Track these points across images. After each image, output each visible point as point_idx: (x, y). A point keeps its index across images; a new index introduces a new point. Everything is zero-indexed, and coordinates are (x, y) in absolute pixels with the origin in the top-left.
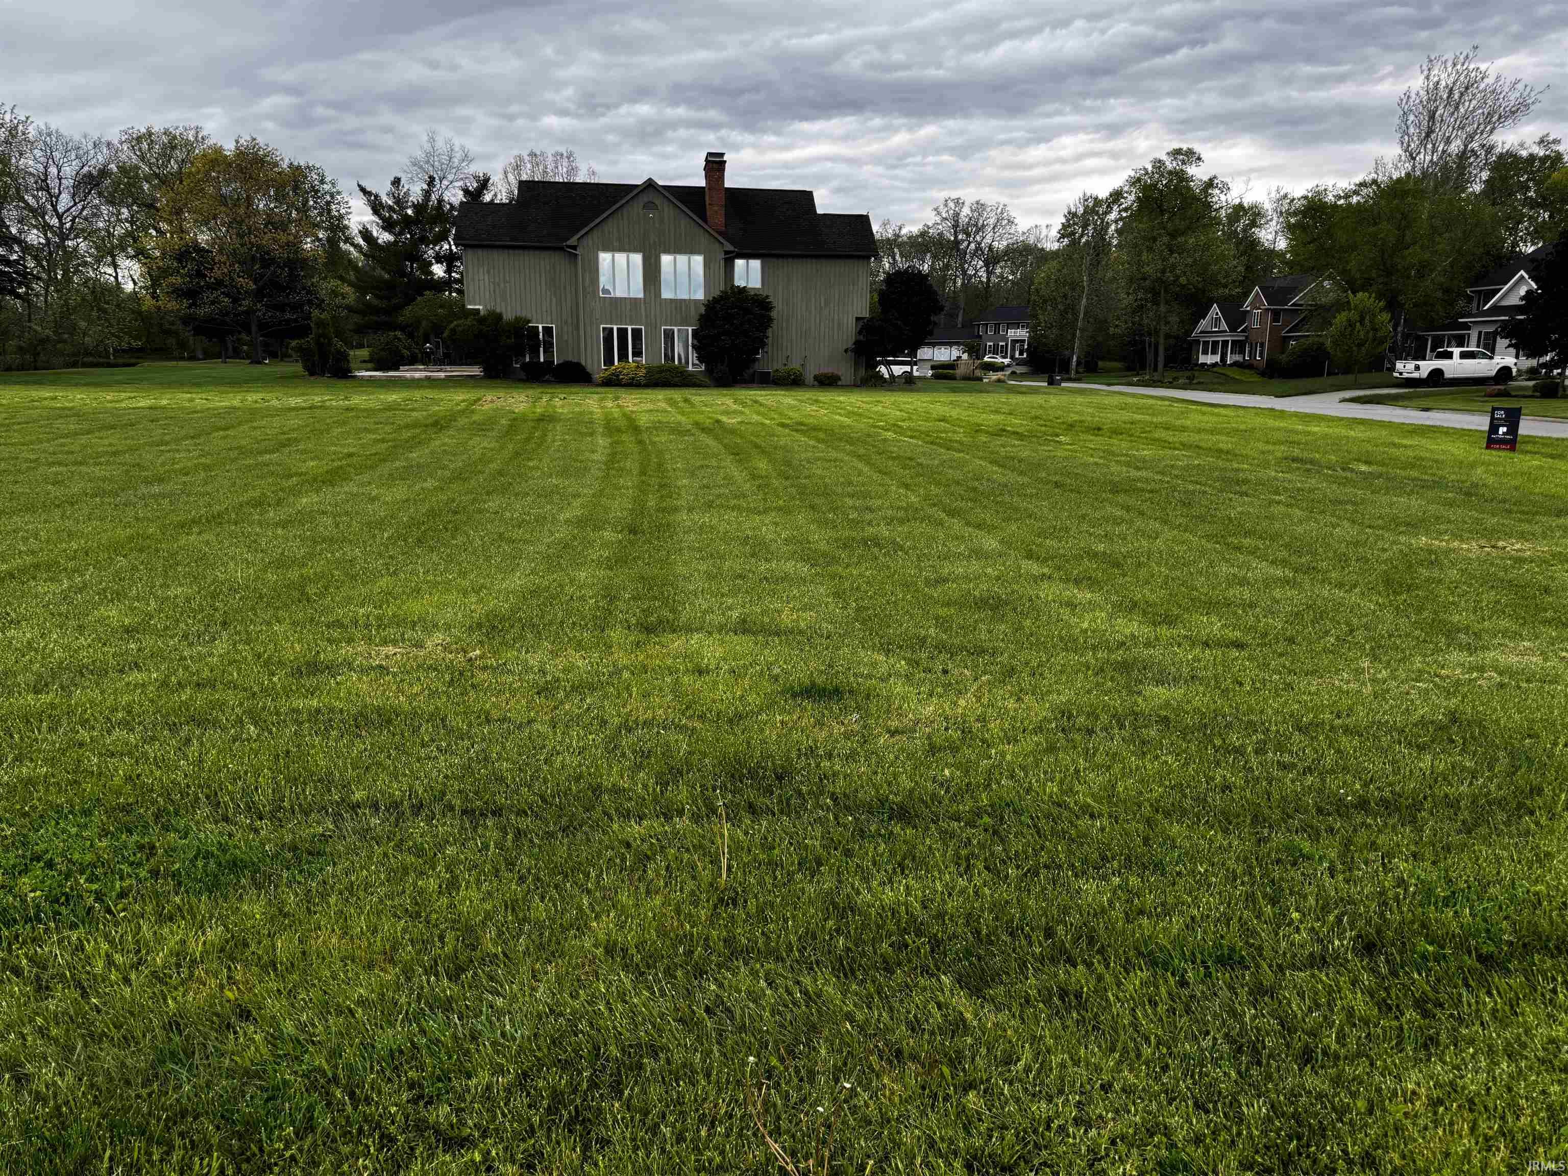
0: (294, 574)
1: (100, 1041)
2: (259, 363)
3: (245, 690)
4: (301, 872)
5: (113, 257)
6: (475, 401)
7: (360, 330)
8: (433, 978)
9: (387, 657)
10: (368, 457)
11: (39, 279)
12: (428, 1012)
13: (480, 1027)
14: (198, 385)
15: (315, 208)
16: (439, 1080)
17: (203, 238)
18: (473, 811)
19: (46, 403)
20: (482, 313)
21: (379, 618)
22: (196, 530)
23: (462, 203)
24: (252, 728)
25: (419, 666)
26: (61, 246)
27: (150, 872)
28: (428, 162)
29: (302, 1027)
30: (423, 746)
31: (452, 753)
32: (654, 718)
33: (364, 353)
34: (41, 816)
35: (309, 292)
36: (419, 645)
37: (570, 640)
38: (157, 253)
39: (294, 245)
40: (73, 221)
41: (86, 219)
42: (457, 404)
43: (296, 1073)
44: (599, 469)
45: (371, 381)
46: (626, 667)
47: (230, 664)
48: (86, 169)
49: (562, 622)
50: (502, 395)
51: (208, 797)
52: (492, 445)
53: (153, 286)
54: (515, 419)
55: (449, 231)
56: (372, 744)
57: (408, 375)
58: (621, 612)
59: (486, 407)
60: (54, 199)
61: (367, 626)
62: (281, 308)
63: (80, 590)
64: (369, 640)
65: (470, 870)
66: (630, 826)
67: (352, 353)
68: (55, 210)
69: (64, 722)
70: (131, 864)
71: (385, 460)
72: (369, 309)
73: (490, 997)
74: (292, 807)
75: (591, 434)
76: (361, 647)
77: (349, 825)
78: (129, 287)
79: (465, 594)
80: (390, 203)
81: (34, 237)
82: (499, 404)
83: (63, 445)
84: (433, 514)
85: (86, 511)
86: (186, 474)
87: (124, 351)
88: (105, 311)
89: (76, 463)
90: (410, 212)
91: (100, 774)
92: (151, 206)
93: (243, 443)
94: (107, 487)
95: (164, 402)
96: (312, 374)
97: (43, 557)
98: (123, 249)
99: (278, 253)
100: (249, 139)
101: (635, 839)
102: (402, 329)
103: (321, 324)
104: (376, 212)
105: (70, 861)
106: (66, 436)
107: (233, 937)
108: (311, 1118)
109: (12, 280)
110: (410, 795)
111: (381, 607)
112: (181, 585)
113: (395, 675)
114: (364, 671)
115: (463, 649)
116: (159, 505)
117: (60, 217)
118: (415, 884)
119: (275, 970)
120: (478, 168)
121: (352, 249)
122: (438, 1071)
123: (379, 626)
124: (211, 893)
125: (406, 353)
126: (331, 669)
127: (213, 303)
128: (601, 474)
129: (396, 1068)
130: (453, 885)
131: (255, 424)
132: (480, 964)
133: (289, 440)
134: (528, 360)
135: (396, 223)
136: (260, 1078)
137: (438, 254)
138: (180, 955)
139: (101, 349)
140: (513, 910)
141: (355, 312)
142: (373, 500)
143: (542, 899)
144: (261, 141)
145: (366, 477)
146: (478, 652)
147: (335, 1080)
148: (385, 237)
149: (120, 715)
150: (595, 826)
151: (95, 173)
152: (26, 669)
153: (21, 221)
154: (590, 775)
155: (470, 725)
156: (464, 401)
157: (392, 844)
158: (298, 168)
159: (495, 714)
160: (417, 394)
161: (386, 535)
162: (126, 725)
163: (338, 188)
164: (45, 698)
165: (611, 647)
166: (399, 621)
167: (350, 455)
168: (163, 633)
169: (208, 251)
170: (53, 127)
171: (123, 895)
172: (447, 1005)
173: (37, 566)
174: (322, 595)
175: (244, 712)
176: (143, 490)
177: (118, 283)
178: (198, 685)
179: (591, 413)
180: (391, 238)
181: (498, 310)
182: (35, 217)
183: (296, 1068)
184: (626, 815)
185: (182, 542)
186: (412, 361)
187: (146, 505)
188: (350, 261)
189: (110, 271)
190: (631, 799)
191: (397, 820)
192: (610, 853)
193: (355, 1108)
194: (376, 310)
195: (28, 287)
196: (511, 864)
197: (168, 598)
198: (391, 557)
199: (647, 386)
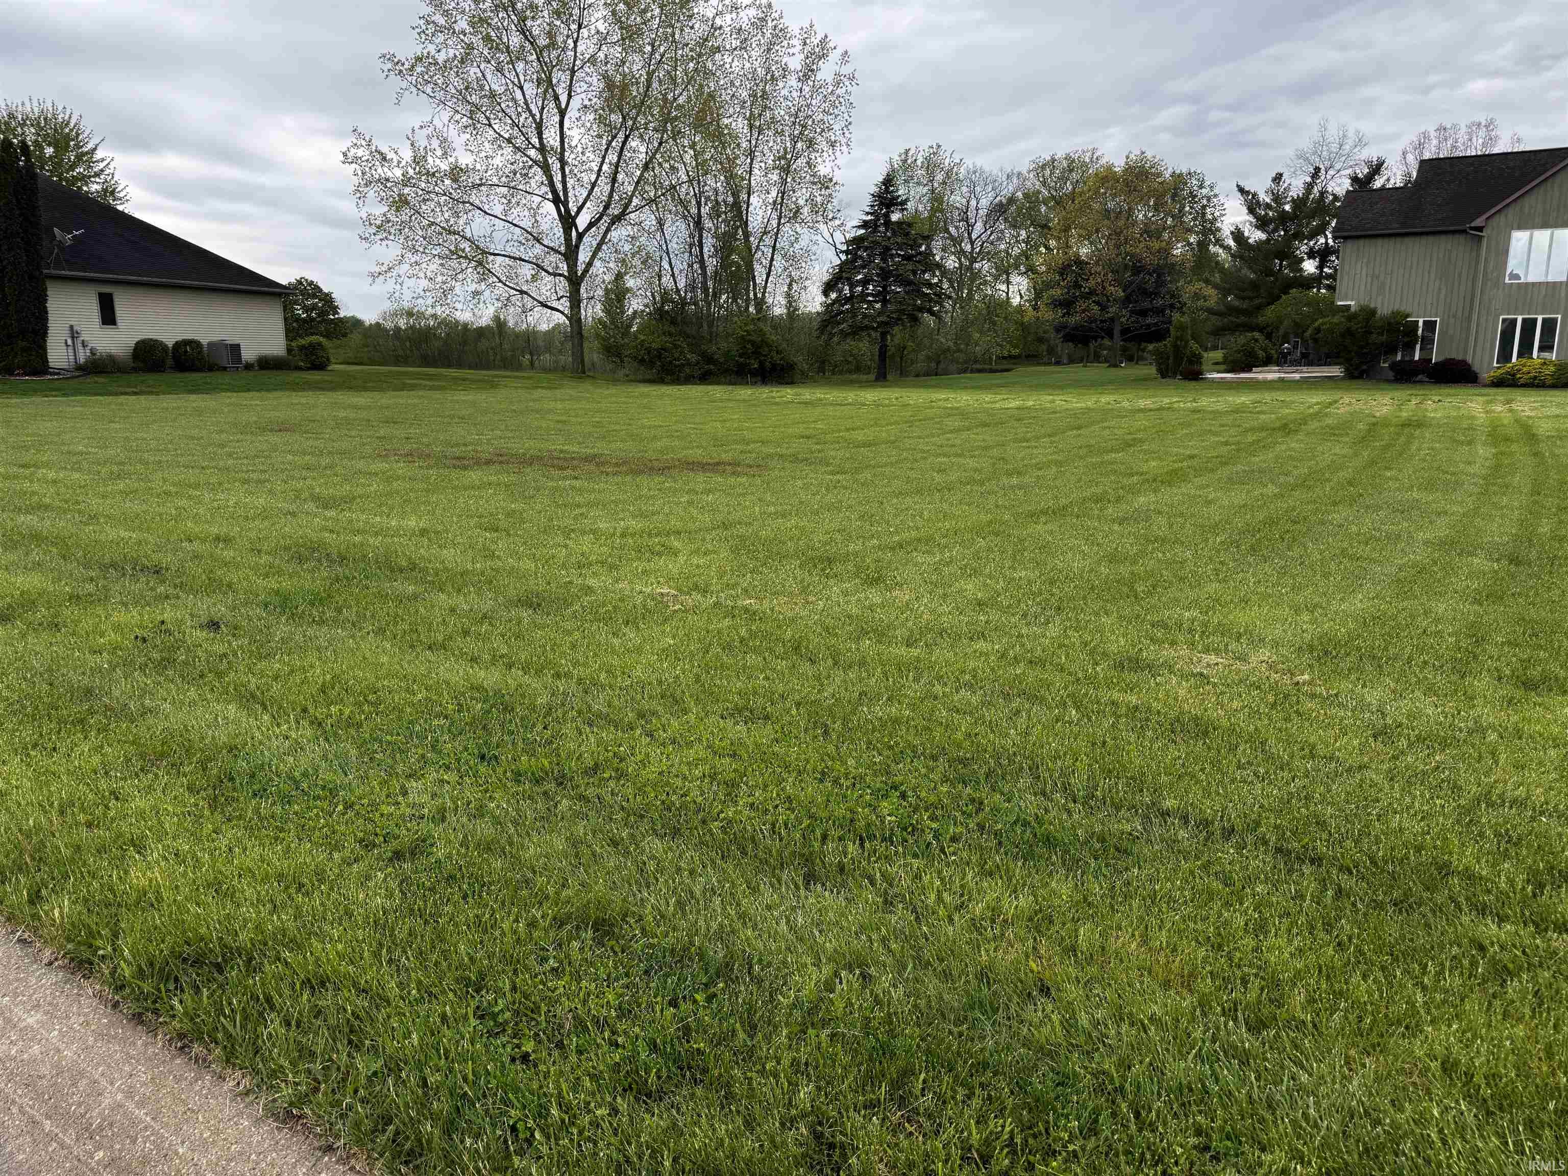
0: (1124, 570)
1: (926, 968)
2: (1116, 366)
3: (1070, 674)
4: (1107, 866)
5: (1008, 274)
6: (1330, 404)
7: (1218, 332)
8: (1231, 1023)
9: (1209, 665)
10: (1209, 460)
11: (950, 297)
12: (1222, 1057)
13: (1278, 1097)
14: (1061, 388)
15: (1190, 213)
16: (1228, 1138)
17: (1084, 251)
18: (1289, 852)
19: (940, 403)
20: (1353, 309)
21: (1205, 625)
22: (1043, 519)
23: (1348, 192)
24: (1074, 712)
25: (1241, 681)
26: (970, 268)
27: (978, 824)
28: (1315, 153)
29: (1096, 1024)
30: (1239, 768)
31: (1270, 783)
32: (1528, 797)
33: (1218, 355)
34: (902, 752)
35: (1173, 296)
36: (1243, 658)
37: (1419, 682)
38: (1043, 268)
39: (1166, 252)
40: (982, 246)
41: (992, 243)
42: (1309, 407)
43: (1086, 1068)
44: (1475, 484)
45: (1222, 383)
46: (1491, 726)
47: (1060, 647)
48: (998, 198)
49: (1410, 660)
50: (1363, 397)
51: (1030, 769)
52: (1344, 451)
53: (1035, 299)
54: (1374, 424)
55: (1329, 223)
56: (1187, 754)
57: (1260, 376)
58: (1491, 657)
59: (1342, 411)
60: (970, 227)
61: (1191, 631)
62: (1143, 313)
63: (948, 564)
64: (1192, 645)
65: (1280, 917)
66: (1486, 925)
67: (1205, 355)
68: (970, 238)
69: (926, 674)
70: (964, 813)
71: (1226, 463)
72: (1232, 310)
73: (1294, 1070)
74: (1104, 798)
75: (1470, 443)
76: (1184, 651)
77: (1157, 831)
78: (1016, 301)
79: (1297, 611)
80: (1268, 200)
81: (951, 263)
82: (1357, 407)
83: (949, 440)
84: (1271, 522)
85: (959, 495)
86: (1040, 469)
87: (1004, 358)
88: (994, 323)
89: (957, 455)
90: (1287, 208)
91: (947, 726)
92: (1045, 226)
93: (1093, 442)
94: (977, 477)
95: (1031, 403)
96: (1163, 377)
97: (923, 533)
98: (1017, 267)
99: (1149, 260)
100: (1139, 153)
101: (1492, 944)
102: (1261, 330)
103: (1182, 328)
104: (1251, 210)
105: (918, 797)
106: (951, 432)
107: (1041, 911)
108: (1096, 1121)
109: (930, 300)
110: (1222, 817)
111: (1207, 613)
112: (1026, 569)
113: (1215, 685)
114: (1184, 676)
115: (1289, 670)
116: (1015, 495)
117: (972, 243)
118: (1220, 915)
119: (1075, 955)
120: (1372, 153)
121: (1221, 251)
122: (1228, 1128)
123: (1203, 632)
124: (1026, 860)
125: (1261, 354)
126: (1151, 668)
127: (1084, 311)
128: (1476, 490)
129: (1183, 1104)
130: (1261, 928)
131: (1105, 424)
132: (1284, 1026)
133: (1134, 439)
134: (1399, 358)
135: (1271, 220)
136: (1052, 1059)
137: (1311, 249)
138: (995, 910)
139: (987, 357)
140: (1328, 977)
141: (1215, 314)
142: (1209, 503)
143: (1365, 977)
144: (1149, 155)
145: (1203, 480)
146: (1306, 677)
147: (1121, 1090)
148: (1256, 236)
149: (967, 677)
150: (1437, 910)
151: (1004, 201)
152: (903, 625)
153: (944, 250)
154: (1435, 847)
155: (1292, 756)
156: (1318, 403)
157: (1199, 863)
158: (1180, 175)
159: (1321, 750)
160: (1267, 396)
161: (1218, 540)
162: (970, 686)
163: (1216, 191)
164: (915, 652)
165: (1472, 698)
166: (1223, 630)
167: (1192, 457)
168: (1006, 610)
169: (1087, 263)
170: (979, 165)
171: (954, 839)
172: (1245, 1059)
173: (919, 540)
174: (1150, 594)
175: (1068, 696)
176: (1005, 480)
177: (1008, 298)
178: (1031, 662)
179: (1473, 418)
180: (1262, 236)
181: (1372, 306)
182: (954, 245)
183: (1087, 1064)
184: (1482, 910)
185: (1030, 530)
186: (1267, 362)
187: (1005, 495)
188: (1217, 263)
189: (1004, 287)
190: (1489, 892)
191: (1206, 840)
192: (1455, 950)
193: (1140, 1130)
194: (1237, 311)
195: (942, 306)
196: (1328, 927)
197: (1014, 579)
198: (1221, 563)
199: (1554, 386)
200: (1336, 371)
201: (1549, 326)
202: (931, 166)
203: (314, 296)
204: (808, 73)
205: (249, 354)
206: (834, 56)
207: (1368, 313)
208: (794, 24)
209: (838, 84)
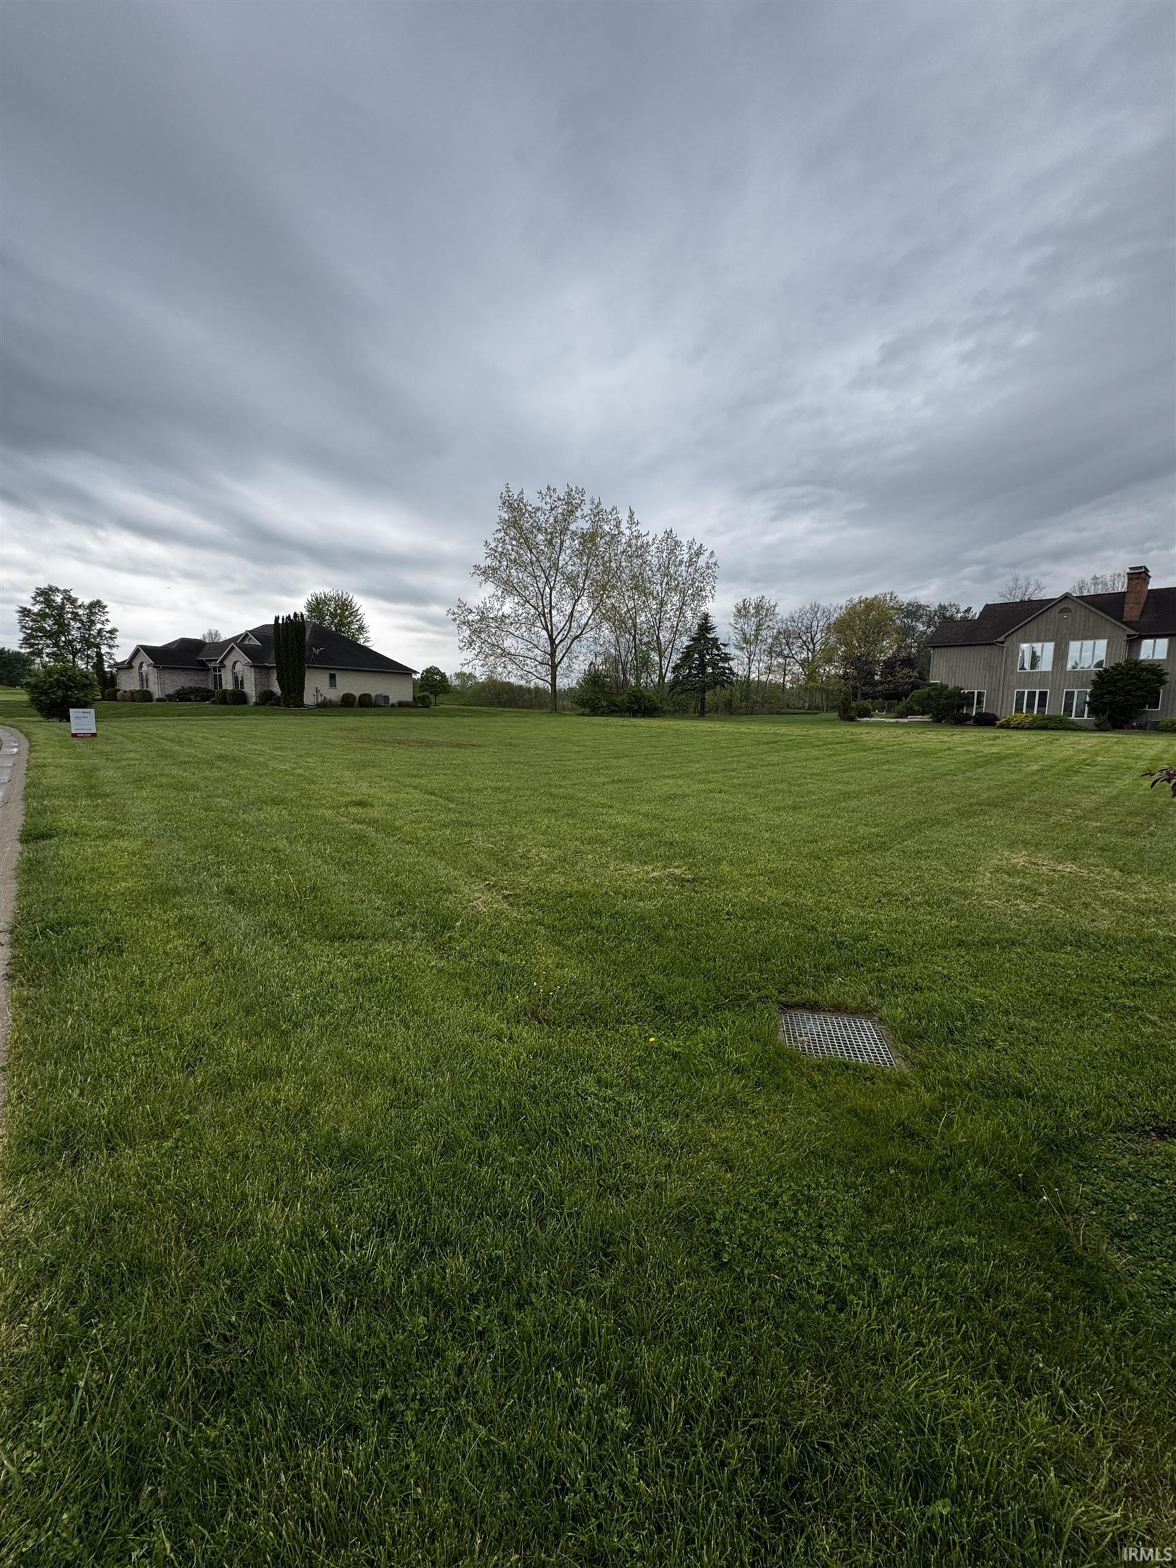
20: (937, 685)
68: (812, 642)
117: (814, 644)
134: (963, 713)
181: (946, 683)
199: (1029, 729)
200: (926, 718)
201: (1043, 695)
202: (758, 607)
203: (437, 674)
204: (691, 563)
205: (393, 700)
206: (707, 554)
207: (944, 687)
208: (684, 540)
209: (708, 568)
